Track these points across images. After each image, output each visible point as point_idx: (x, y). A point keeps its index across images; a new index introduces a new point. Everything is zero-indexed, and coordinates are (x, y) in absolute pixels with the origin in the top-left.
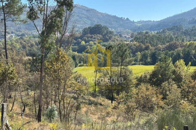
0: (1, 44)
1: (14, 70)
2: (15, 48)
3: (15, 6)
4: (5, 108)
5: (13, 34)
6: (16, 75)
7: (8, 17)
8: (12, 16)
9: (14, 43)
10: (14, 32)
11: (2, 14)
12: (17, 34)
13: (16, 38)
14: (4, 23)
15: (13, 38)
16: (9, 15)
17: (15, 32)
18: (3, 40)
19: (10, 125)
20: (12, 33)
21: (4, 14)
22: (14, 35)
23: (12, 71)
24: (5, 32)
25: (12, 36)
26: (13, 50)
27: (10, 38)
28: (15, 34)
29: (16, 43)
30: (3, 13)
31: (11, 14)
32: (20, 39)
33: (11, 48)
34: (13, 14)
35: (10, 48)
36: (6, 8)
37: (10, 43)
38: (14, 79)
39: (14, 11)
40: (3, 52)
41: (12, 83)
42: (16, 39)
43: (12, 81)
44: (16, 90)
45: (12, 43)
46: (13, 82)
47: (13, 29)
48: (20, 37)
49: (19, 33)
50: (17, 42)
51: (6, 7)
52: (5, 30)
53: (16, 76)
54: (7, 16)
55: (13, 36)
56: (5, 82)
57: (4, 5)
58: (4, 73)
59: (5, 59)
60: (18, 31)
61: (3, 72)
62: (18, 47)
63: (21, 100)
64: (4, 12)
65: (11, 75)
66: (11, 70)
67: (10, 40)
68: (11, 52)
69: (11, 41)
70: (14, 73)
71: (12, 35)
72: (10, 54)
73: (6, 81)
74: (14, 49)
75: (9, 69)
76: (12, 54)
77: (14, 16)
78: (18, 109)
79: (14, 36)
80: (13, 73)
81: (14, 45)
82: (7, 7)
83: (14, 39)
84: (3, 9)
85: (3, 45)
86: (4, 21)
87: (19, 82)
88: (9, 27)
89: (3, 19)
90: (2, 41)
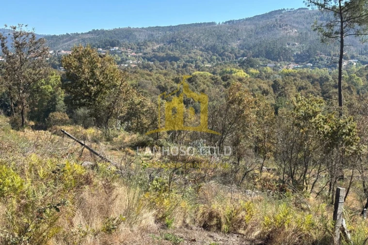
0: (331, 78)
1: (354, 127)
2: (355, 86)
3: (363, 7)
4: (341, 197)
5: (354, 60)
6: (357, 137)
7: (347, 28)
8: (356, 25)
9: (354, 77)
10: (355, 55)
11: (337, 22)
12: (361, 60)
13: (360, 67)
14: (340, 39)
15: (352, 68)
16: (350, 24)
17: (359, 55)
18: (334, 70)
19: (348, 230)
20: (353, 57)
21: (342, 22)
22: (355, 62)
23: (350, 130)
24: (341, 56)
25: (351, 64)
26: (352, 90)
27: (347, 67)
28: (357, 60)
29: (358, 77)
30: (340, 20)
31: (354, 22)
32: (366, 69)
33: (349, 86)
34: (357, 22)
35: (347, 85)
36: (346, 11)
37: (348, 76)
38: (352, 146)
39: (361, 16)
40: (333, 93)
41: (348, 152)
42: (358, 69)
43: (349, 149)
44: (354, 166)
45: (350, 76)
46: (350, 151)
47: (354, 50)
48: (366, 65)
49: (365, 59)
50: (361, 74)
51: (346, 8)
52: (342, 51)
53: (358, 140)
54: (346, 26)
55: (353, 64)
56: (335, 149)
57: (342, 5)
58: (334, 133)
59: (338, 106)
60: (363, 55)
61: (333, 130)
62: (362, 84)
63: (361, 186)
64: (342, 19)
65: (347, 137)
66: (349, 127)
67: (347, 71)
68: (347, 93)
69: (349, 72)
70: (353, 134)
71: (352, 61)
72: (345, 97)
73: (337, 148)
74: (353, 88)
75: (345, 125)
76: (349, 98)
77: (359, 25)
78: (355, 202)
79: (355, 64)
80: (351, 133)
81: (354, 81)
82: (348, 10)
83: (356, 70)
84: (341, 14)
85: (333, 80)
86: (340, 35)
87: (361, 150)
88: (347, 46)
89: (340, 32)
90: (332, 72)
